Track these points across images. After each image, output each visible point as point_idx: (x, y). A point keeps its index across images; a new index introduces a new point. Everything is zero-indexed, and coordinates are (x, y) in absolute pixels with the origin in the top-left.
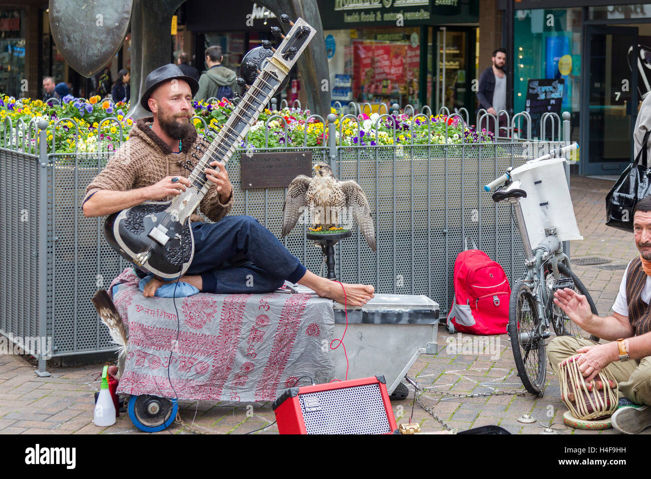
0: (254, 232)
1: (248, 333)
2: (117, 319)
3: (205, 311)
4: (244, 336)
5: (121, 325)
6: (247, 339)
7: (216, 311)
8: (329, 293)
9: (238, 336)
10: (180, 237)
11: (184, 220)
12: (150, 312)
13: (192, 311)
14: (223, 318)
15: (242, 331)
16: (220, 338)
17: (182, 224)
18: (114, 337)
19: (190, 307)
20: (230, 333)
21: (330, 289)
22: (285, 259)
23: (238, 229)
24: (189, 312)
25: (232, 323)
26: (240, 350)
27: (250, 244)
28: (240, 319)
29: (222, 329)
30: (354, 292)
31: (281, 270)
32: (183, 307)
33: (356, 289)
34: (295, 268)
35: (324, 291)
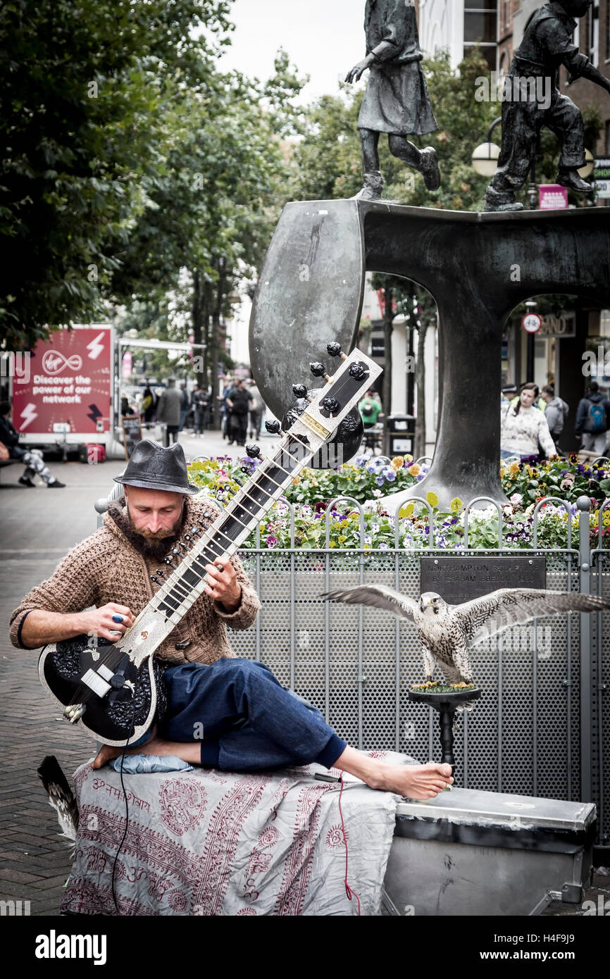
0: (256, 689)
1: (247, 860)
2: (69, 801)
3: (189, 809)
4: (238, 863)
5: (74, 811)
6: (243, 870)
7: (202, 816)
8: (383, 783)
9: (230, 863)
10: (132, 686)
11: (140, 661)
12: (113, 791)
13: (172, 805)
14: (211, 829)
15: (238, 856)
16: (204, 861)
17: (138, 666)
18: (64, 828)
19: (171, 797)
20: (220, 856)
21: (383, 776)
22: (308, 730)
23: (231, 682)
24: (167, 804)
25: (223, 840)
26: (234, 888)
27: (250, 708)
28: (236, 836)
29: (208, 847)
30: (422, 777)
31: (301, 749)
32: (160, 794)
33: (425, 773)
34: (323, 745)
35: (374, 780)
